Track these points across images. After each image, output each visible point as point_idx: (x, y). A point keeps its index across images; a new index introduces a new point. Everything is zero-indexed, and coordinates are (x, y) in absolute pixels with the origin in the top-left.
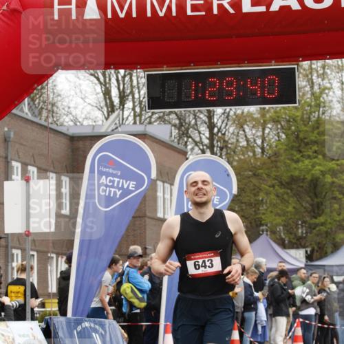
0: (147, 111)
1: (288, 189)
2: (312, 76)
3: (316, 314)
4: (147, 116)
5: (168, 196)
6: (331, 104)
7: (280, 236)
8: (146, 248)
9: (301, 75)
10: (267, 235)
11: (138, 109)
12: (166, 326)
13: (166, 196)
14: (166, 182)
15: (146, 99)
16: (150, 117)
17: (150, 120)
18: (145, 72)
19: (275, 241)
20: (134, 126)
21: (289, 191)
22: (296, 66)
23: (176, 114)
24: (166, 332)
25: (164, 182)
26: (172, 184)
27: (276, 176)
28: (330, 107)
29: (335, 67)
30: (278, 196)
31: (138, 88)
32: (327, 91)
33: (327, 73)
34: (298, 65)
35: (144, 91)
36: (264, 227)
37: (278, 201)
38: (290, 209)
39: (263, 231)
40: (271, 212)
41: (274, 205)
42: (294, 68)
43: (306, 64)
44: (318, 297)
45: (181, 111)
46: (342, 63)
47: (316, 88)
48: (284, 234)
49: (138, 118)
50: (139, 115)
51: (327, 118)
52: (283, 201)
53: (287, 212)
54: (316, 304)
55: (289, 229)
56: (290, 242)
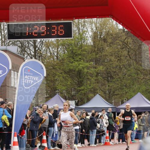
0: (7, 40)
1: (68, 74)
2: (79, 26)
3: (79, 129)
4: (7, 42)
5: (16, 77)
6: (87, 38)
7: (64, 95)
8: (6, 100)
9: (74, 25)
10: (59, 94)
11: (3, 39)
12: (14, 133)
13: (15, 77)
14: (15, 71)
15: (7, 35)
16: (9, 43)
17: (9, 44)
18: (6, 23)
19: (62, 97)
20: (2, 46)
21: (68, 75)
22: (72, 21)
23: (20, 41)
24: (14, 136)
25: (14, 71)
26: (18, 72)
27: (63, 69)
28: (87, 39)
29: (89, 22)
30: (63, 77)
31: (4, 30)
32: (85, 32)
33: (85, 25)
34: (73, 21)
35: (6, 31)
36: (58, 91)
37: (64, 80)
38: (69, 83)
39: (57, 93)
40: (61, 84)
41: (62, 81)
42: (71, 22)
43: (76, 20)
44: (81, 121)
45: (22, 40)
46: (92, 20)
47: (81, 31)
48: (66, 94)
49: (3, 43)
50: (4, 42)
51: (85, 44)
52: (66, 80)
53: (68, 85)
54: (79, 124)
55: (68, 92)
56: (69, 97)
